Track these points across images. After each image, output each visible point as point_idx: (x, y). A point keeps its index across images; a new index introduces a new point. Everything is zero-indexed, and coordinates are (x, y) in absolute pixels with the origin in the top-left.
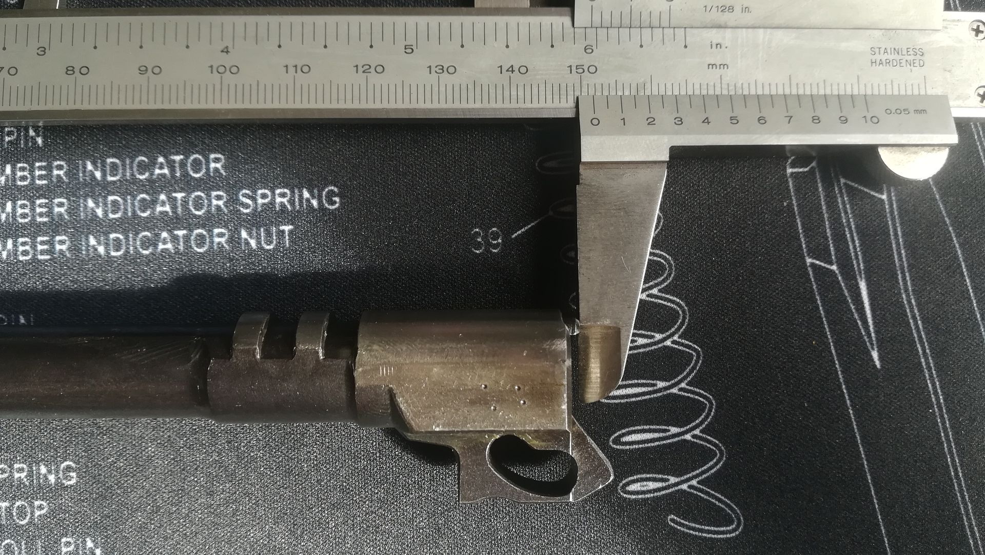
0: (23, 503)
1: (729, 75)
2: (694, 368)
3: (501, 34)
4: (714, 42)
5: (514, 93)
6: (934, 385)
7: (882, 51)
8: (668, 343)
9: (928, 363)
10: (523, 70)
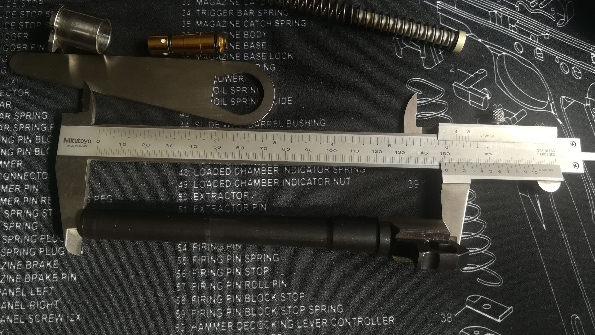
0: (260, 268)
1: (492, 157)
2: (484, 229)
3: (419, 142)
4: (487, 146)
5: (423, 160)
6: (564, 236)
7: (541, 150)
8: (475, 220)
9: (562, 229)
10: (426, 153)
